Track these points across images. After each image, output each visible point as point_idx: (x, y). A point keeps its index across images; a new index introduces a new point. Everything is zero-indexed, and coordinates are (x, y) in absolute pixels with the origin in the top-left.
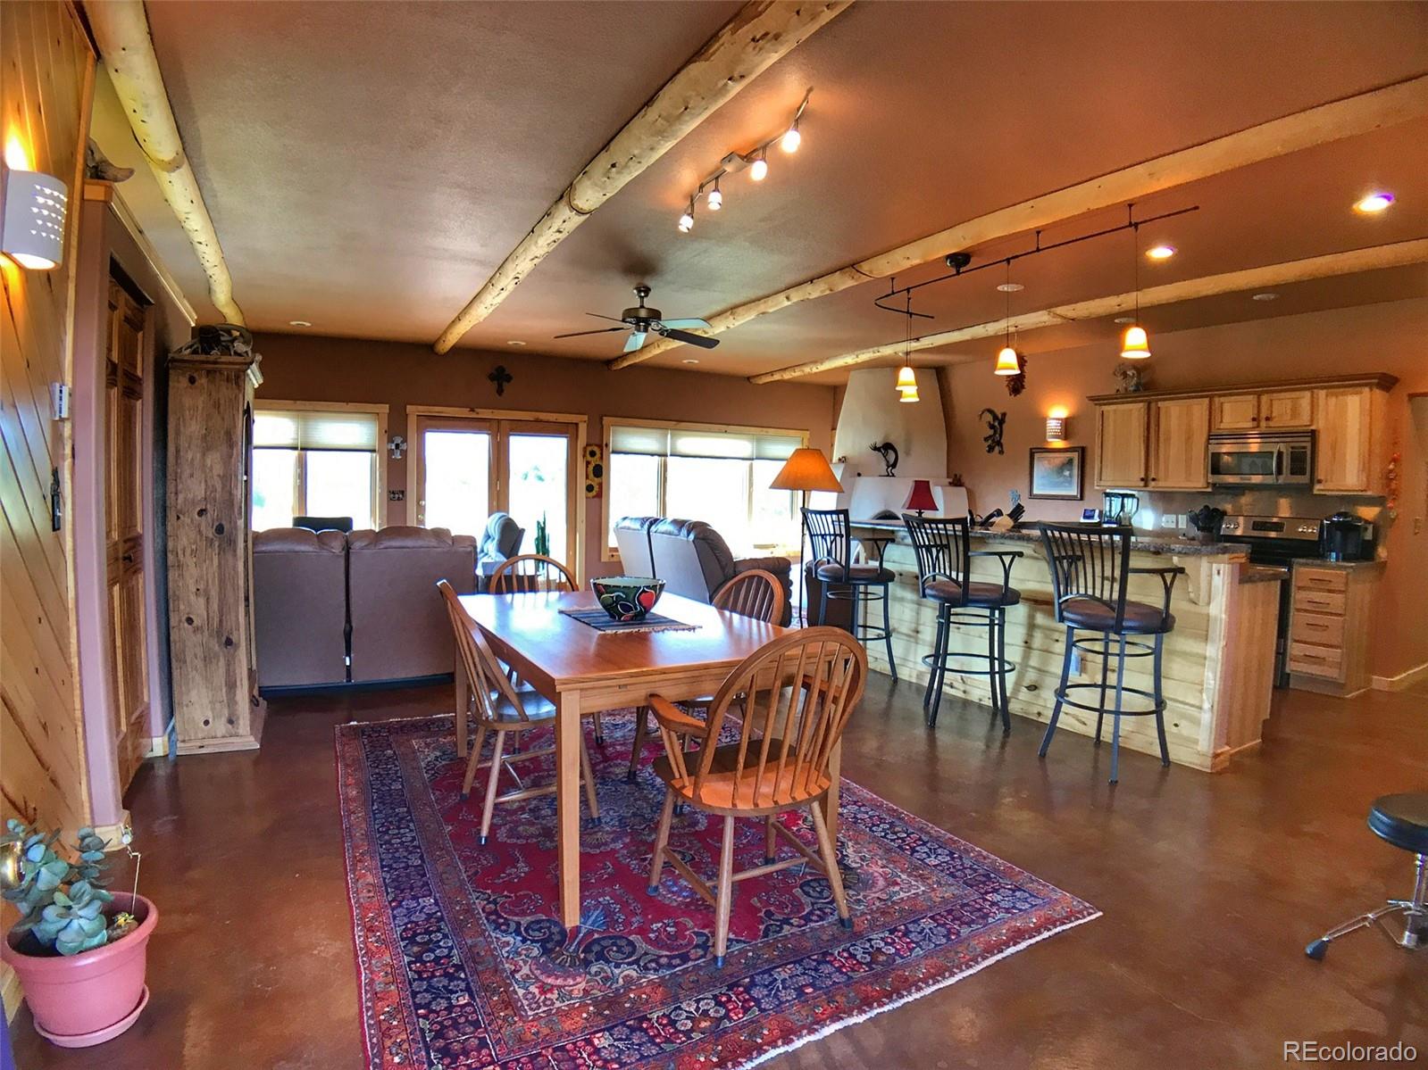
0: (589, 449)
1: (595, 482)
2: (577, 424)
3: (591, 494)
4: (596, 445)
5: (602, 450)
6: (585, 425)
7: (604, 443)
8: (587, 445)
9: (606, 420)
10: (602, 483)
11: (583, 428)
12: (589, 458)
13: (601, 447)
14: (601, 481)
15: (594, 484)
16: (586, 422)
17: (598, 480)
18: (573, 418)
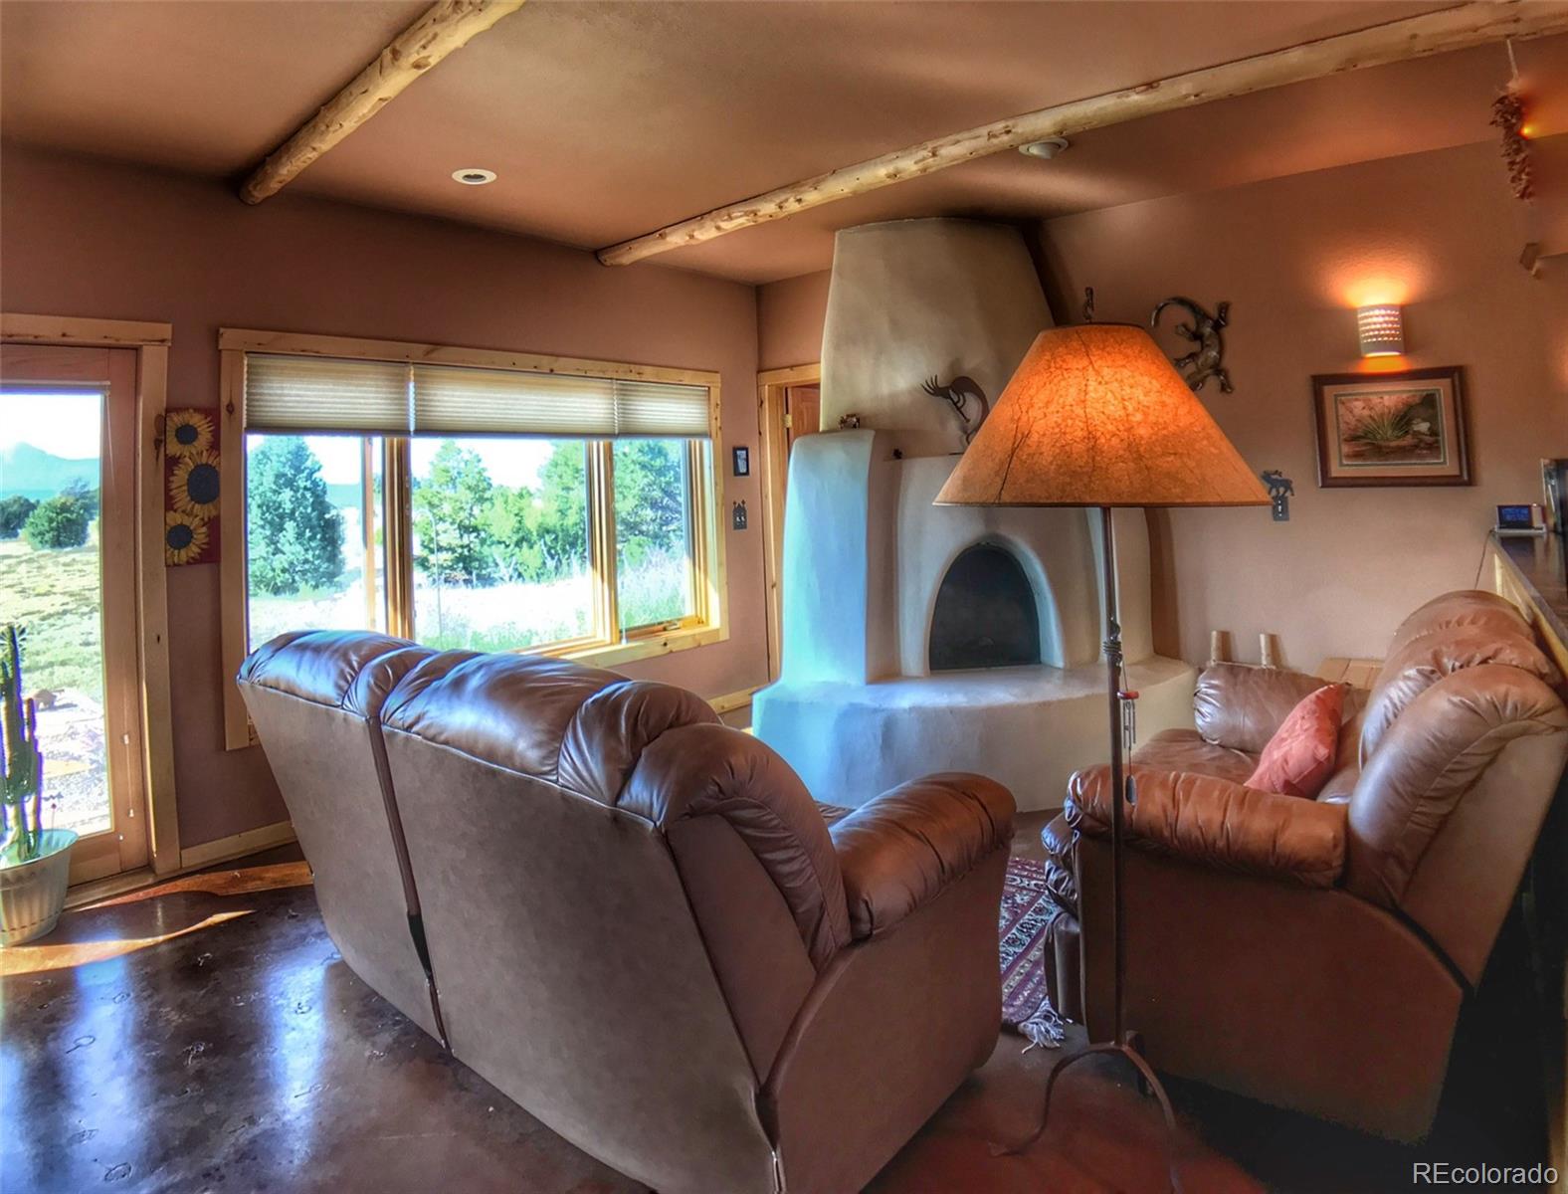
0: (177, 420)
1: (194, 516)
2: (137, 350)
3: (183, 555)
4: (197, 410)
5: (216, 423)
6: (164, 350)
7: (225, 401)
8: (168, 410)
9: (229, 337)
10: (217, 518)
11: (155, 363)
12: (174, 448)
13: (212, 413)
14: (214, 513)
15: (193, 523)
16: (163, 341)
17: (204, 511)
18: (130, 331)
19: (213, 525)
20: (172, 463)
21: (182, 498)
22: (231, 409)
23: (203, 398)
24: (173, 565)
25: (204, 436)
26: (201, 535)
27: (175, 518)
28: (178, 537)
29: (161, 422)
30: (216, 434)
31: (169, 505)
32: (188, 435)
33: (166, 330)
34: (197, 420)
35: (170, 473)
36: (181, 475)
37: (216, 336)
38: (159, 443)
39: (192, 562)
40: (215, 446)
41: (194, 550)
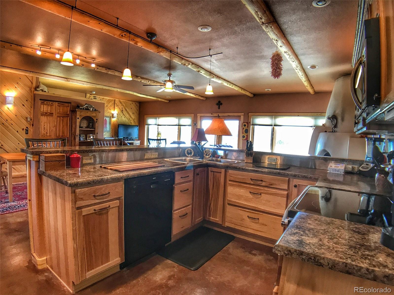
2: (240, 116)
9: (250, 114)
11: (242, 117)
12: (244, 127)
13: (248, 123)
17: (246, 134)
18: (239, 114)
19: (247, 136)
20: (243, 128)
21: (244, 132)
22: (250, 122)
23: (247, 122)
24: (243, 140)
25: (247, 126)
26: (246, 137)
27: (244, 135)
28: (244, 137)
29: (242, 124)
30: (248, 125)
31: (243, 133)
32: (245, 125)
33: (243, 114)
34: (246, 124)
35: (243, 130)
36: (244, 130)
37: (248, 114)
38: (242, 126)
39: (245, 140)
40: (248, 127)
41: (245, 138)
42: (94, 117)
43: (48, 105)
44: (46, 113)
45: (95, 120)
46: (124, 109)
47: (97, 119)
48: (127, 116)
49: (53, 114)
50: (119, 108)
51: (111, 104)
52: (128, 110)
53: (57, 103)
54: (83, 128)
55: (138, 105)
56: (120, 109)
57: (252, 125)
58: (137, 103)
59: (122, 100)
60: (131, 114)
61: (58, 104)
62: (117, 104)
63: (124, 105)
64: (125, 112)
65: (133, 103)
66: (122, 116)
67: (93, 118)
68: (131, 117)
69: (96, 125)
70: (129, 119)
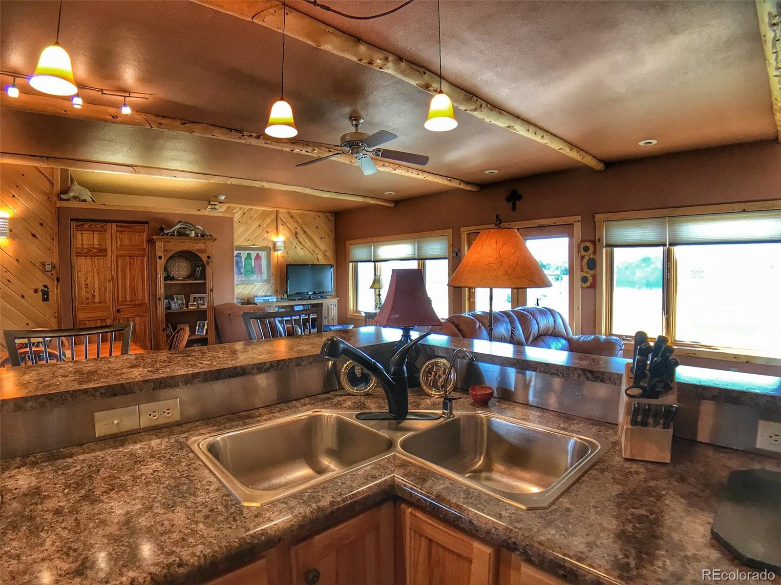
0: (583, 245)
1: (589, 274)
2: (573, 224)
3: (586, 285)
4: (589, 241)
5: (595, 245)
6: (580, 224)
7: (597, 238)
8: (581, 242)
9: (598, 217)
10: (596, 274)
11: (577, 228)
12: (583, 253)
13: (594, 242)
14: (594, 273)
15: (588, 276)
16: (579, 221)
17: (591, 272)
18: (570, 219)
19: (594, 276)
20: (582, 257)
21: (585, 268)
22: (599, 240)
23: (592, 238)
24: (582, 288)
25: (591, 250)
26: (590, 279)
27: (585, 274)
28: (584, 280)
29: (579, 245)
30: (595, 249)
31: (582, 271)
32: (586, 249)
33: (579, 218)
34: (588, 244)
35: (582, 260)
36: (585, 261)
37: (594, 217)
38: (579, 252)
39: (588, 287)
40: (595, 252)
41: (588, 284)
42: (203, 251)
43: (94, 231)
44: (89, 250)
45: (205, 259)
46: (299, 231)
47: (209, 257)
48: (308, 244)
49: (106, 250)
50: (289, 228)
51: (269, 220)
52: (308, 231)
53: (114, 225)
54: (178, 280)
55: (332, 219)
56: (291, 231)
57: (607, 246)
58: (329, 215)
59: (294, 212)
60: (316, 239)
61: (117, 226)
62: (284, 220)
63: (300, 221)
64: (302, 237)
65: (320, 214)
66: (295, 245)
67: (200, 254)
68: (316, 246)
69: (209, 270)
70: (312, 252)
